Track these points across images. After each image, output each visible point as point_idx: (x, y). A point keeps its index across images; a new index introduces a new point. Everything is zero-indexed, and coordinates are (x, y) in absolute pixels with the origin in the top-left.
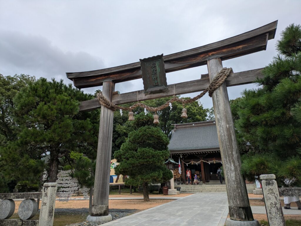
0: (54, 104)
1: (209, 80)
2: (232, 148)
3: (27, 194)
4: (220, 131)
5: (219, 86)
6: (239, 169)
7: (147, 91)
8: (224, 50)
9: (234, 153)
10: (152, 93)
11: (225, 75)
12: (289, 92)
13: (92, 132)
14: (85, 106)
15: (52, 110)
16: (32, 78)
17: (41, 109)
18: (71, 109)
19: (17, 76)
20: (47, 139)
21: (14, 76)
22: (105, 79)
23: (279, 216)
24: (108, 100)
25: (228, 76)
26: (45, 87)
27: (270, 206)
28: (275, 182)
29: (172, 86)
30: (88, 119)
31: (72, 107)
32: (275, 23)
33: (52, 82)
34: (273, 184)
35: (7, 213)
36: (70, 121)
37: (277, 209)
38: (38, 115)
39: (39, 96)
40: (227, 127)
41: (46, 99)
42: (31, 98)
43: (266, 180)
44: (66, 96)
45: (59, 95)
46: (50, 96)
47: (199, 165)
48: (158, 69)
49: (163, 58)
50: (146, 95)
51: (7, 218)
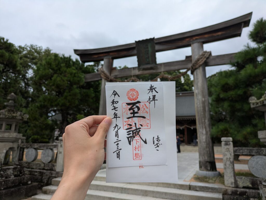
0: (65, 76)
1: (191, 61)
2: (205, 117)
3: (47, 145)
4: (197, 104)
5: (199, 66)
6: (209, 133)
7: (140, 67)
8: (206, 36)
9: (206, 121)
10: (144, 69)
11: (205, 57)
12: (250, 76)
13: (95, 99)
14: (89, 78)
15: (64, 81)
16: (40, 47)
17: (55, 80)
18: (79, 81)
19: (27, 46)
20: (60, 104)
21: (25, 46)
22: (106, 56)
23: (231, 167)
24: (108, 74)
25: (208, 58)
26: (57, 62)
27: (225, 160)
28: (231, 143)
29: (161, 64)
30: (92, 89)
31: (79, 79)
32: (250, 14)
33: (63, 57)
34: (229, 144)
35: (33, 158)
36: (77, 91)
37: (231, 162)
38: (53, 85)
39: (53, 69)
40: (202, 100)
41: (58, 72)
42: (47, 71)
43: (225, 141)
44: (74, 70)
45: (69, 69)
46: (61, 70)
47: (183, 129)
48: (150, 49)
49: (154, 40)
50: (139, 71)
51: (33, 161)
